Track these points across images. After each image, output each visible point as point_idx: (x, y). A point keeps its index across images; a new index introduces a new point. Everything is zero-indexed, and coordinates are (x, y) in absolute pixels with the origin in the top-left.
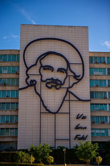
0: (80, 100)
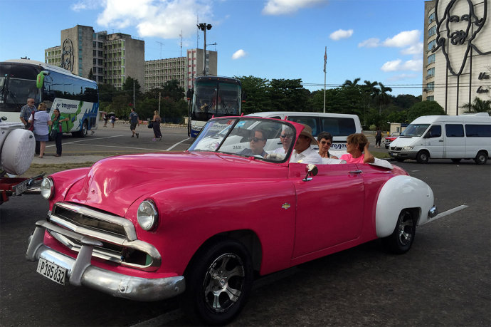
0: (481, 53)
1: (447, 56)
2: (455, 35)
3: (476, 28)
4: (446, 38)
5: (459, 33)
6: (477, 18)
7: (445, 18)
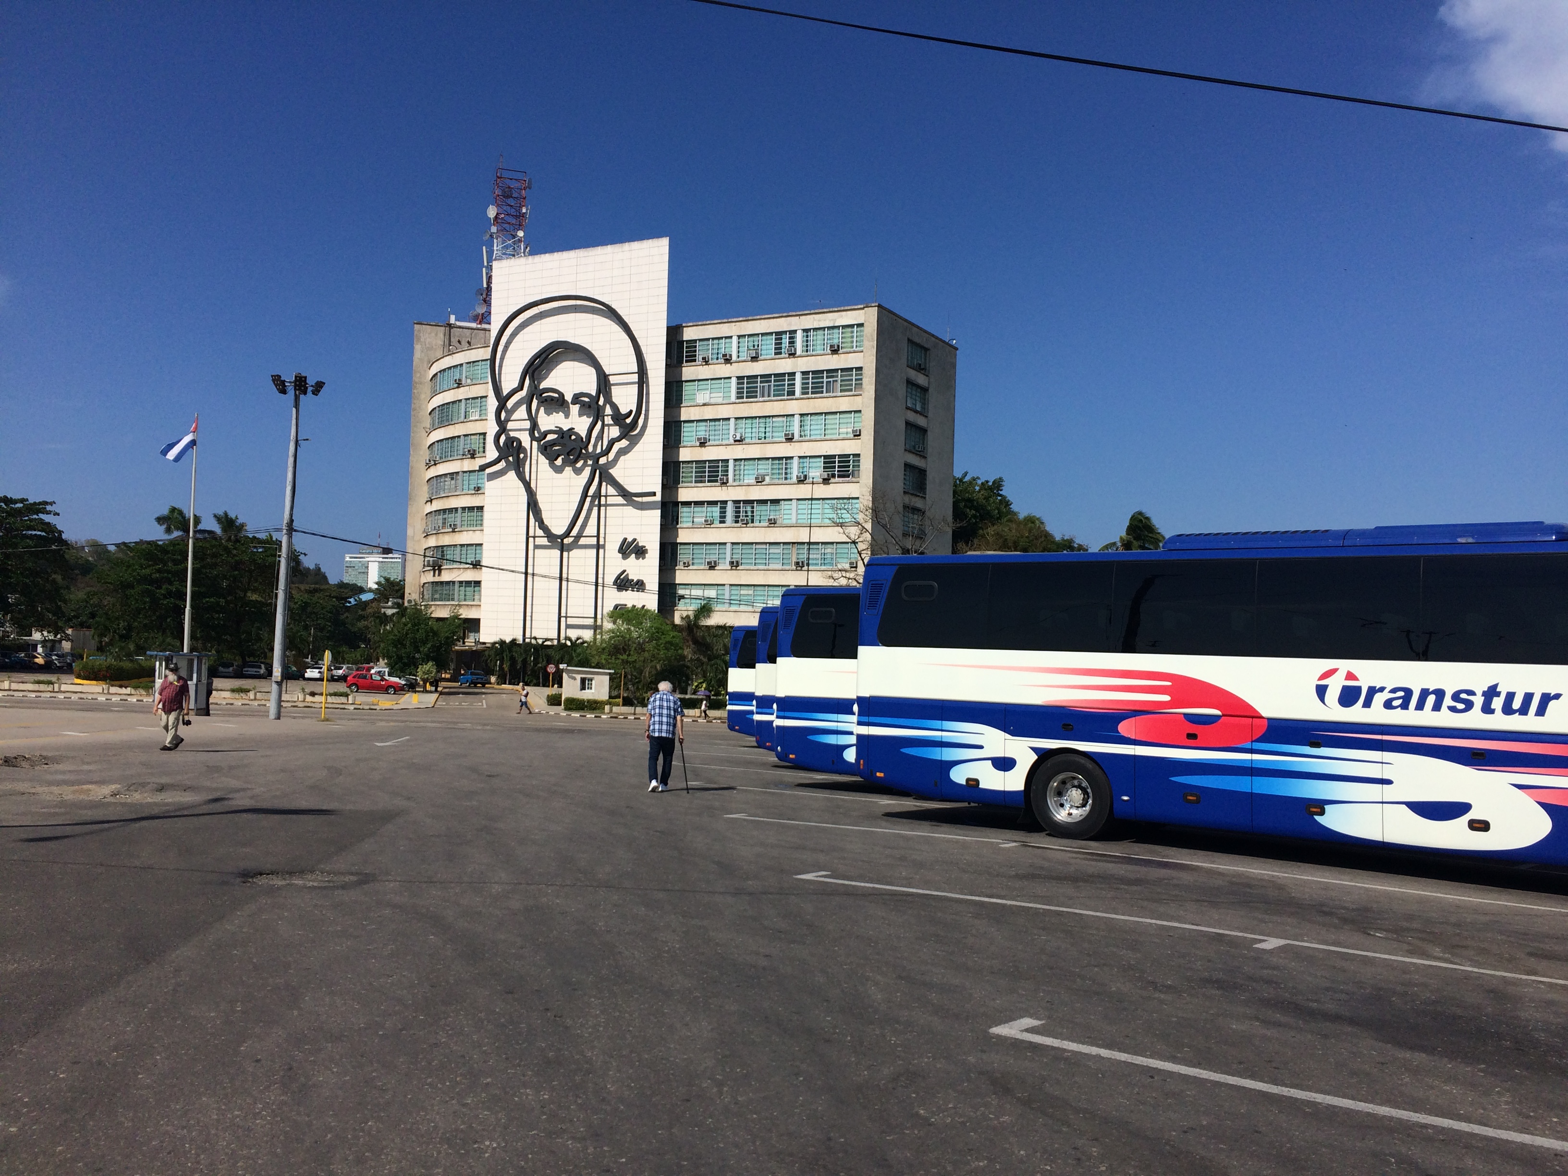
0: (623, 493)
1: (527, 485)
2: (550, 437)
3: (615, 432)
4: (525, 439)
5: (564, 435)
6: (615, 407)
7: (521, 387)
